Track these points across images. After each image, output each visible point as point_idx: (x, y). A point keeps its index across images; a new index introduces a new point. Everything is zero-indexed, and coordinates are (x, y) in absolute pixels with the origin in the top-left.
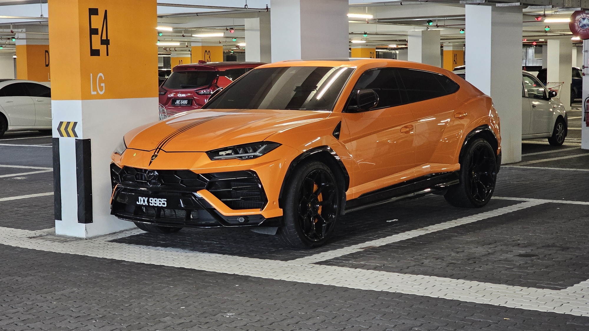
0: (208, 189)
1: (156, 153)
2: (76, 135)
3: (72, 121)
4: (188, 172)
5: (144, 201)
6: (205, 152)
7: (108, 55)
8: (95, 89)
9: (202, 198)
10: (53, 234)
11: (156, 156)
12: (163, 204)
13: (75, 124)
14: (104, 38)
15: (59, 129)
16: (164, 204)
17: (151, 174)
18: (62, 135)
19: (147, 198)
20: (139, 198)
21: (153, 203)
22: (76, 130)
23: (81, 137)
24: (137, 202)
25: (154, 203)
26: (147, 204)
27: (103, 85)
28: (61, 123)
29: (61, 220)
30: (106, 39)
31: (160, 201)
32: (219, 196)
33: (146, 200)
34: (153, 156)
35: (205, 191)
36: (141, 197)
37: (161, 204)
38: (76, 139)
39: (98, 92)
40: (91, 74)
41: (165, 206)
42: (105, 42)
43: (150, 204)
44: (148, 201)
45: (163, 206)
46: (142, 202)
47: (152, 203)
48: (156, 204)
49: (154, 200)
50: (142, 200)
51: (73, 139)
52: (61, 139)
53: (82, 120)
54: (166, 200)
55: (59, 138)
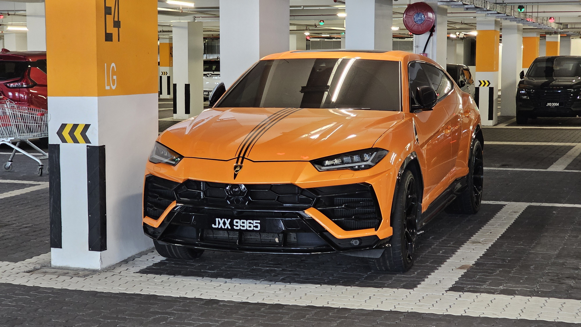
0: (315, 207)
1: (239, 164)
2: (87, 140)
3: (82, 123)
4: (292, 186)
5: (224, 223)
6: (310, 161)
7: (119, 41)
8: (109, 84)
9: (311, 218)
10: (47, 265)
11: (241, 167)
12: (254, 227)
13: (87, 127)
14: (116, 19)
15: (60, 133)
16: (256, 227)
17: (236, 190)
18: (64, 141)
19: (229, 220)
20: (217, 219)
21: (239, 226)
22: (87, 134)
23: (95, 142)
24: (213, 226)
25: (241, 226)
26: (230, 228)
27: (115, 77)
28: (63, 126)
29: (61, 248)
30: (117, 20)
31: (250, 223)
32: (330, 215)
33: (228, 222)
34: (235, 167)
35: (312, 209)
36: (220, 219)
37: (252, 227)
38: (88, 146)
39: (111, 87)
40: (106, 64)
41: (259, 229)
42: (117, 24)
43: (235, 227)
44: (231, 224)
45: (255, 229)
46: (221, 224)
47: (237, 226)
48: (243, 227)
49: (240, 222)
50: (221, 222)
51: (83, 147)
52: (62, 146)
53: (98, 121)
54: (259, 221)
55: (59, 145)
